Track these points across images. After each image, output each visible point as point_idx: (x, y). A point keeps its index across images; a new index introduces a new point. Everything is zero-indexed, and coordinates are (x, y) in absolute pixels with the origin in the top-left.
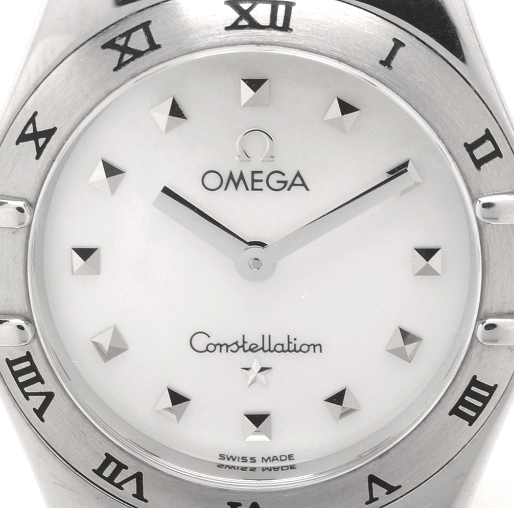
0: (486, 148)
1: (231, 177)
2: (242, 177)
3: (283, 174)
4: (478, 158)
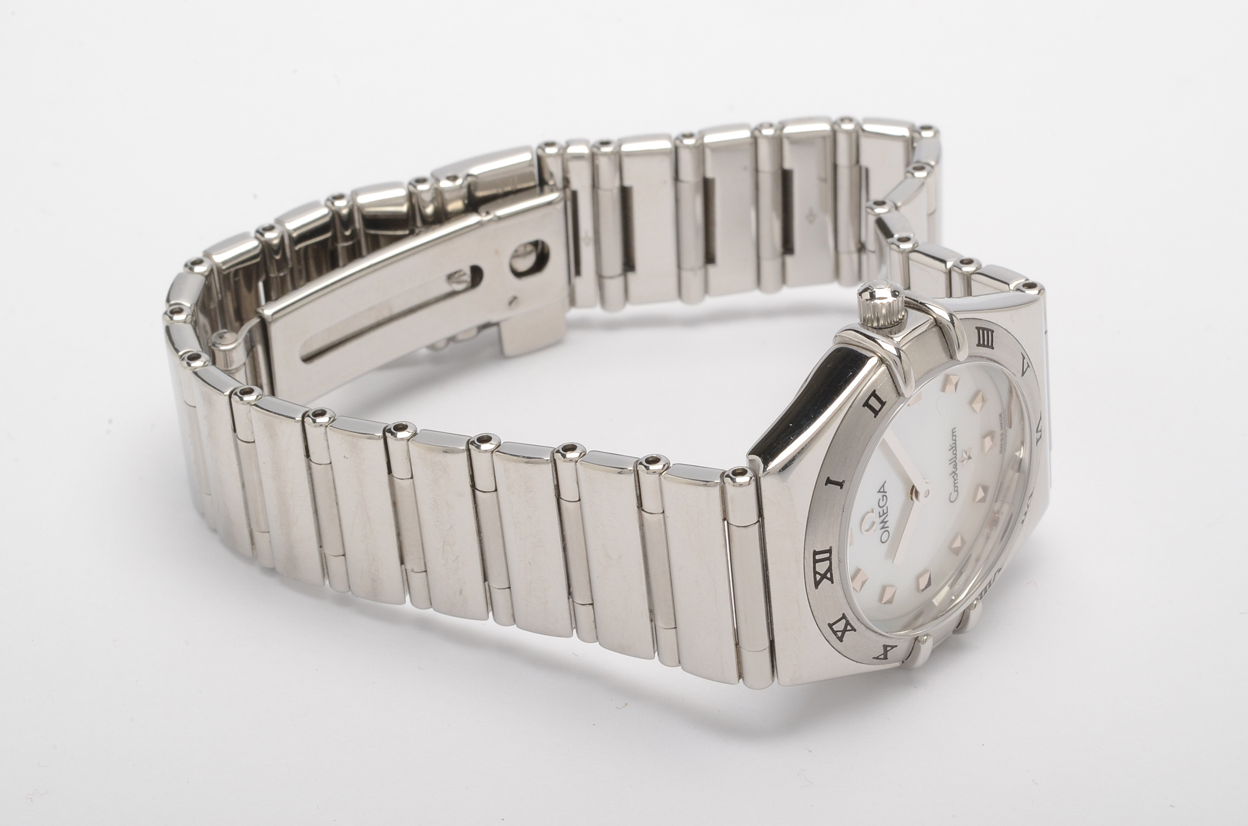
0: (873, 402)
1: (883, 528)
2: (882, 522)
3: (880, 499)
4: (880, 406)
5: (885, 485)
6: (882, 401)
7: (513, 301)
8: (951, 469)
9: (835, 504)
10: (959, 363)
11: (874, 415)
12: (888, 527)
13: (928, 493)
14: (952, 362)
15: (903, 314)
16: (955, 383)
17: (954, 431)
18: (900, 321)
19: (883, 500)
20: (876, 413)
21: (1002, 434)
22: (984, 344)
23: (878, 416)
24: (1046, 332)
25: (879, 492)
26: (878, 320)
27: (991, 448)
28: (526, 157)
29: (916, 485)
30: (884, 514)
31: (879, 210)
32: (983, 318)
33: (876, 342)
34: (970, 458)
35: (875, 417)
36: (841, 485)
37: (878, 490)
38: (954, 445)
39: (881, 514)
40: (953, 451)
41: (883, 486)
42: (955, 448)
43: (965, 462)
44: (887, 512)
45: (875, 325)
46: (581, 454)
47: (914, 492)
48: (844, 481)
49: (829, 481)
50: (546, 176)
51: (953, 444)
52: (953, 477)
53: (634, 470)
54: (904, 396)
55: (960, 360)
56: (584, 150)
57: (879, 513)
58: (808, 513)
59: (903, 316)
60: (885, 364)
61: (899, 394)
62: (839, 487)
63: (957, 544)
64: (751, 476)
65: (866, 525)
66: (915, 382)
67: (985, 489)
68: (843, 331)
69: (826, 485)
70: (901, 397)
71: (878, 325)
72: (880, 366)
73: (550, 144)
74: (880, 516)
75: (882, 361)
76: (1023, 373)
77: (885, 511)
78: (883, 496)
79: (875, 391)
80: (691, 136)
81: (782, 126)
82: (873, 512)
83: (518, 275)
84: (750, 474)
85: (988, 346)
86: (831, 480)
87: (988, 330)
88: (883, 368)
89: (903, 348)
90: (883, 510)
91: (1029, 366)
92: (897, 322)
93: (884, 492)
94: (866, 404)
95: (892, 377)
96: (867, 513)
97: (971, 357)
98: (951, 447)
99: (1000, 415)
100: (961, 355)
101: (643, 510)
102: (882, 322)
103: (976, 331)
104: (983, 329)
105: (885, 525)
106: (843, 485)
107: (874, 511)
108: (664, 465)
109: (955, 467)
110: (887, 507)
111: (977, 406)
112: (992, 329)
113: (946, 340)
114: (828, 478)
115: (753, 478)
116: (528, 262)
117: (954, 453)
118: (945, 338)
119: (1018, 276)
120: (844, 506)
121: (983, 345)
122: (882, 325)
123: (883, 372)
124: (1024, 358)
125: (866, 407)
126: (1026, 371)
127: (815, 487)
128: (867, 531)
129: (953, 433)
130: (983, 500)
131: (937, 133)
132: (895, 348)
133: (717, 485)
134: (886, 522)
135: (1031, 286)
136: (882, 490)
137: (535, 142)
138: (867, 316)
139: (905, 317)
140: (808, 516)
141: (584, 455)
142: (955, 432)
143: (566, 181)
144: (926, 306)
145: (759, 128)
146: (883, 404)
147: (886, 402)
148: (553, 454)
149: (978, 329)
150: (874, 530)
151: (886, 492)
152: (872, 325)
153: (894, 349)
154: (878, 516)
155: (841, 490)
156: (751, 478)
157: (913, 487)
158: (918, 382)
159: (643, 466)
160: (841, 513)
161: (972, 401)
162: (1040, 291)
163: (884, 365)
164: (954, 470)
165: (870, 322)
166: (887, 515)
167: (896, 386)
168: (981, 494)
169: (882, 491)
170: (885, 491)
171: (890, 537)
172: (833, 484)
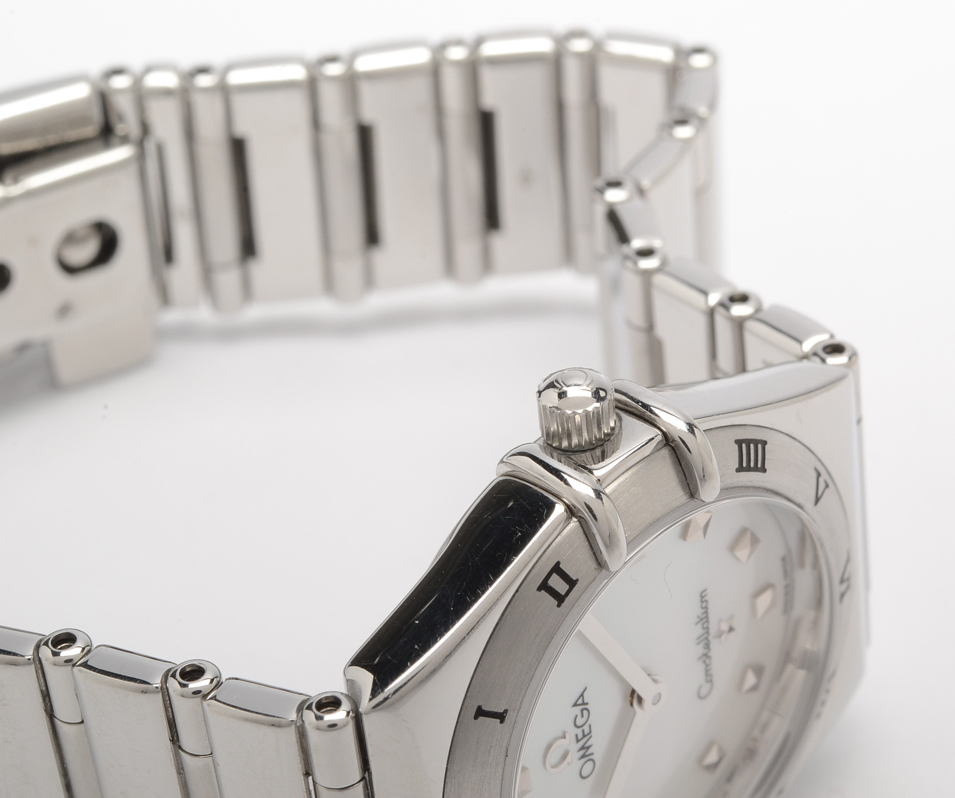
5: (585, 694)
6: (571, 579)
7: (64, 310)
8: (700, 650)
9: (491, 746)
10: (704, 504)
11: (556, 603)
12: (592, 754)
13: (658, 699)
14: (693, 503)
15: (612, 424)
16: (703, 524)
17: (703, 595)
18: (607, 438)
19: (582, 716)
20: (560, 599)
21: (787, 587)
22: (750, 466)
23: (563, 605)
24: (859, 421)
25: (575, 705)
26: (569, 436)
27: (768, 611)
28: (80, 92)
29: (636, 689)
30: (584, 736)
31: (614, 196)
32: (747, 423)
33: (562, 479)
34: (731, 629)
35: (559, 606)
36: (501, 717)
37: (573, 702)
38: (705, 615)
39: (580, 736)
40: (703, 624)
41: (582, 695)
42: (705, 620)
43: (723, 637)
44: (590, 732)
45: (565, 444)
46: (83, 649)
47: (634, 697)
48: (506, 711)
49: (480, 712)
50: (114, 119)
51: (703, 614)
52: (704, 662)
53: (162, 687)
54: (608, 569)
55: (705, 500)
56: (170, 80)
57: (577, 736)
58: (446, 763)
59: (613, 429)
60: (576, 517)
61: (601, 564)
62: (499, 721)
63: (712, 757)
64: (348, 710)
65: (554, 756)
66: (627, 545)
67: (759, 671)
68: (511, 456)
69: (476, 718)
70: (604, 570)
71: (570, 444)
72: (569, 519)
73: (118, 71)
74: (578, 741)
75: (571, 511)
76: (817, 500)
77: (586, 732)
78: (582, 710)
79: (558, 563)
80: (333, 59)
81: (479, 41)
82: (564, 737)
83: (70, 270)
84: (346, 706)
85: (756, 469)
86: (483, 710)
87: (756, 442)
88: (574, 523)
89: (607, 491)
90: (583, 731)
91: (827, 486)
92: (600, 440)
93: (584, 704)
94: (544, 586)
95: (588, 540)
96: (556, 739)
97: (728, 491)
98: (699, 620)
99: (783, 559)
100: (709, 491)
101: (180, 747)
102: (575, 441)
103: (736, 446)
104: (748, 442)
105: (586, 752)
106: (505, 717)
107: (567, 735)
108: (212, 681)
109: (707, 646)
110: (590, 726)
111: (743, 553)
112: (764, 439)
113: (682, 469)
114: (479, 708)
115: (351, 714)
116: (88, 250)
117: (705, 625)
118: (681, 465)
119: (817, 329)
120: (507, 749)
121: (748, 469)
122: (576, 446)
123: (573, 531)
124: (819, 475)
125: (543, 592)
126: (822, 494)
127: (457, 723)
128: (555, 766)
129: (702, 597)
130: (754, 688)
131: (715, 58)
132: (593, 489)
133: (292, 724)
134: (588, 748)
135: (836, 349)
136: (580, 701)
137: (96, 67)
138: (552, 429)
139: (617, 431)
140: (447, 768)
141: (89, 651)
142: (705, 596)
143: (145, 129)
144: (651, 411)
145: (443, 47)
146: (572, 583)
147: (577, 580)
148: (37, 648)
149: (739, 442)
150: (568, 764)
151: (587, 704)
152: (561, 444)
153: (592, 491)
154: (574, 739)
155: (501, 725)
156: (348, 713)
157: (633, 692)
158: (632, 543)
159: (177, 682)
160: (502, 760)
161: (733, 546)
162: (850, 358)
163: (576, 520)
164: (705, 651)
165: (556, 439)
166: (591, 737)
167: (594, 554)
168: (751, 679)
169: (581, 703)
170: (585, 702)
171: (596, 770)
172: (489, 716)
